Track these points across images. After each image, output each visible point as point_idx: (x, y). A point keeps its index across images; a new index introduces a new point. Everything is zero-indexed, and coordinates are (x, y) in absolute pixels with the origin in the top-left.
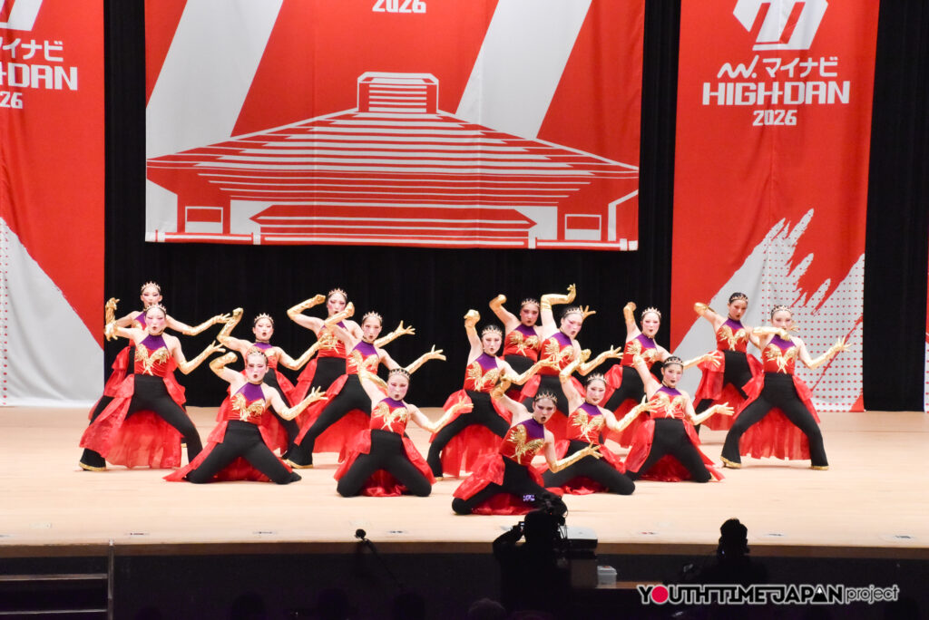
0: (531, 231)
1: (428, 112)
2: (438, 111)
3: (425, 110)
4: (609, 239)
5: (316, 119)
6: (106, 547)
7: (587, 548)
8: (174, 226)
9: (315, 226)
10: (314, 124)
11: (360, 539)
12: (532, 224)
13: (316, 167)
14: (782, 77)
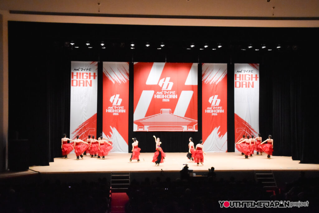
0: (184, 129)
2: (171, 114)
3: (169, 113)
4: (194, 130)
5: (155, 115)
6: (129, 171)
7: (192, 171)
8: (137, 129)
9: (155, 129)
12: (184, 128)
14: (215, 109)
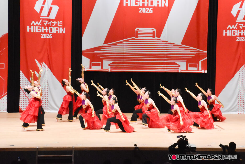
0: (179, 68)
1: (153, 38)
2: (156, 37)
3: (152, 37)
4: (200, 70)
5: (124, 40)
6: (72, 148)
9: (124, 67)
10: (124, 41)
11: (135, 147)
12: (180, 66)
13: (124, 52)
14: (244, 29)
